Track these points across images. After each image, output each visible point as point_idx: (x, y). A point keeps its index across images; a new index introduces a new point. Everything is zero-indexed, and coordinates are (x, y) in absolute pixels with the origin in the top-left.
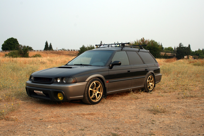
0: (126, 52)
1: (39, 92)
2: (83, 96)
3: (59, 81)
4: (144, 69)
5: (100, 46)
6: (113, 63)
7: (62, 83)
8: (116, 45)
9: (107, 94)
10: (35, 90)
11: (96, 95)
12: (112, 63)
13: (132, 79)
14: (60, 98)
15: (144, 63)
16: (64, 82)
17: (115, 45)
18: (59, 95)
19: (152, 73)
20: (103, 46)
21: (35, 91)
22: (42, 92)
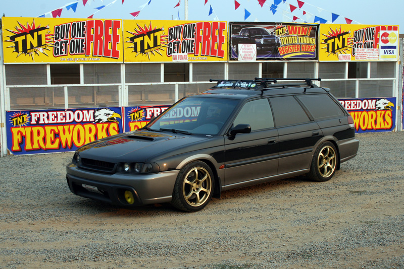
0: (269, 100)
1: (92, 187)
2: (171, 196)
3: (127, 169)
4: (310, 134)
5: (218, 84)
6: (235, 129)
7: (132, 172)
8: (250, 84)
9: (221, 191)
10: (84, 184)
11: (198, 194)
12: (233, 128)
13: (278, 158)
14: (129, 200)
15: (312, 121)
16: (136, 171)
17: (247, 85)
18: (127, 196)
19: (331, 141)
20: (224, 85)
21: (83, 186)
22: (96, 188)
